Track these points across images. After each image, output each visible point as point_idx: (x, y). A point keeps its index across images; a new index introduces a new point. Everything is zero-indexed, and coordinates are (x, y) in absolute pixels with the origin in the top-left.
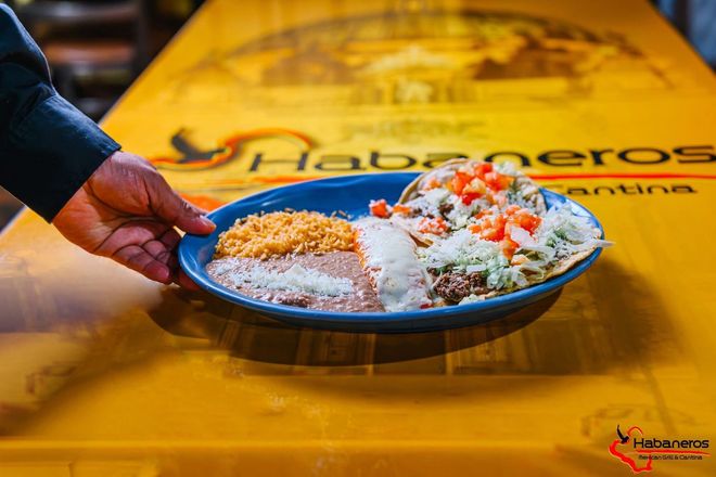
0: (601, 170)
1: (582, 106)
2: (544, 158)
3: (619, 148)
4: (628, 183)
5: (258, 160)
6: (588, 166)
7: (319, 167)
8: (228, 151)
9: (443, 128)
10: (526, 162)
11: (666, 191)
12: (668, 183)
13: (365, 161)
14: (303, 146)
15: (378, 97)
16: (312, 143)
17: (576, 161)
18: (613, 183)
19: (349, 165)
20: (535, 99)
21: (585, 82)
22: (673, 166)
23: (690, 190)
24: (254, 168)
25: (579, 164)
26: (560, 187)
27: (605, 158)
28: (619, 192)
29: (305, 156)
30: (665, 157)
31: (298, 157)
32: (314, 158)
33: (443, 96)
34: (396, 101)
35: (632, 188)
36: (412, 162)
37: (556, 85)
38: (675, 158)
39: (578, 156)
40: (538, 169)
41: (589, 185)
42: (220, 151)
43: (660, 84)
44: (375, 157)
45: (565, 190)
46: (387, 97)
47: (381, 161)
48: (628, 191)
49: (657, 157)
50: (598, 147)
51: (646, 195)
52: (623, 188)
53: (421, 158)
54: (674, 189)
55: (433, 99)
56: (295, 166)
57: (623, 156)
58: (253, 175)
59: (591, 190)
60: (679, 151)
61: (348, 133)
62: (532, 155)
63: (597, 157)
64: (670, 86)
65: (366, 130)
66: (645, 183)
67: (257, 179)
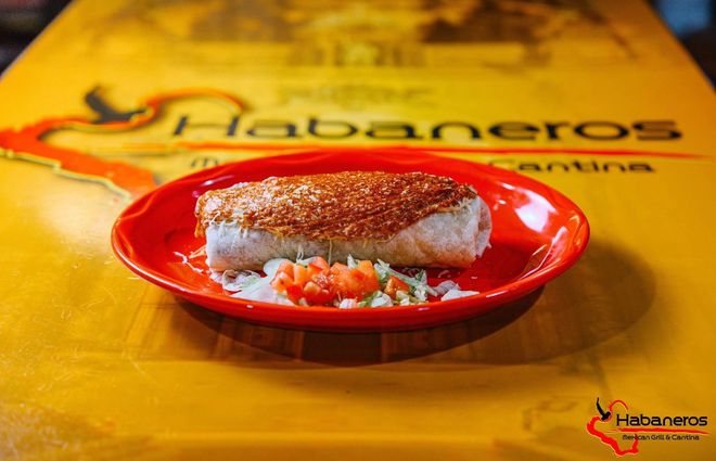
0: (555, 145)
1: (539, 75)
2: (496, 131)
3: (576, 121)
4: (584, 159)
5: (183, 124)
6: (542, 140)
7: (251, 133)
8: (150, 113)
9: (388, 95)
10: (476, 134)
11: (623, 169)
12: (625, 161)
13: (302, 128)
14: (234, 110)
15: (318, 59)
16: (244, 106)
17: (529, 134)
18: (567, 159)
19: (283, 132)
20: (488, 65)
21: (542, 49)
22: (631, 143)
23: (648, 168)
24: (178, 131)
25: (532, 138)
26: (511, 162)
27: (562, 132)
28: (573, 169)
29: (235, 121)
30: (623, 133)
31: (227, 121)
32: (246, 122)
33: (389, 59)
34: (339, 63)
35: (587, 165)
36: (353, 130)
37: (511, 52)
38: (633, 134)
39: (532, 129)
40: (488, 142)
41: (542, 160)
42: (140, 112)
43: (621, 53)
44: (313, 125)
46: (329, 58)
47: (320, 129)
48: (584, 168)
49: (614, 132)
50: (554, 119)
51: (602, 174)
52: (578, 166)
53: (363, 126)
54: (632, 167)
55: (379, 62)
56: (224, 131)
57: (579, 130)
58: (177, 139)
59: (543, 166)
60: (638, 127)
61: (285, 97)
62: (483, 126)
63: (552, 131)
64: (633, 56)
65: (305, 94)
66: (601, 160)
67: (182, 144)
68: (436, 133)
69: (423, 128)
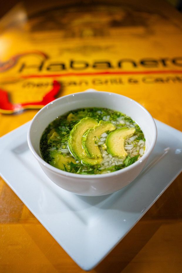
0: (166, 69)
2: (142, 63)
3: (171, 57)
5: (23, 67)
6: (161, 67)
7: (48, 69)
10: (135, 65)
16: (46, 57)
24: (21, 70)
26: (151, 78)
29: (42, 64)
31: (39, 64)
32: (47, 64)
36: (87, 65)
37: (140, 30)
39: (155, 62)
41: (164, 76)
45: (153, 80)
46: (78, 34)
53: (91, 63)
57: (174, 61)
58: (20, 74)
59: (165, 79)
62: (137, 61)
68: (120, 65)
69: (114, 63)
